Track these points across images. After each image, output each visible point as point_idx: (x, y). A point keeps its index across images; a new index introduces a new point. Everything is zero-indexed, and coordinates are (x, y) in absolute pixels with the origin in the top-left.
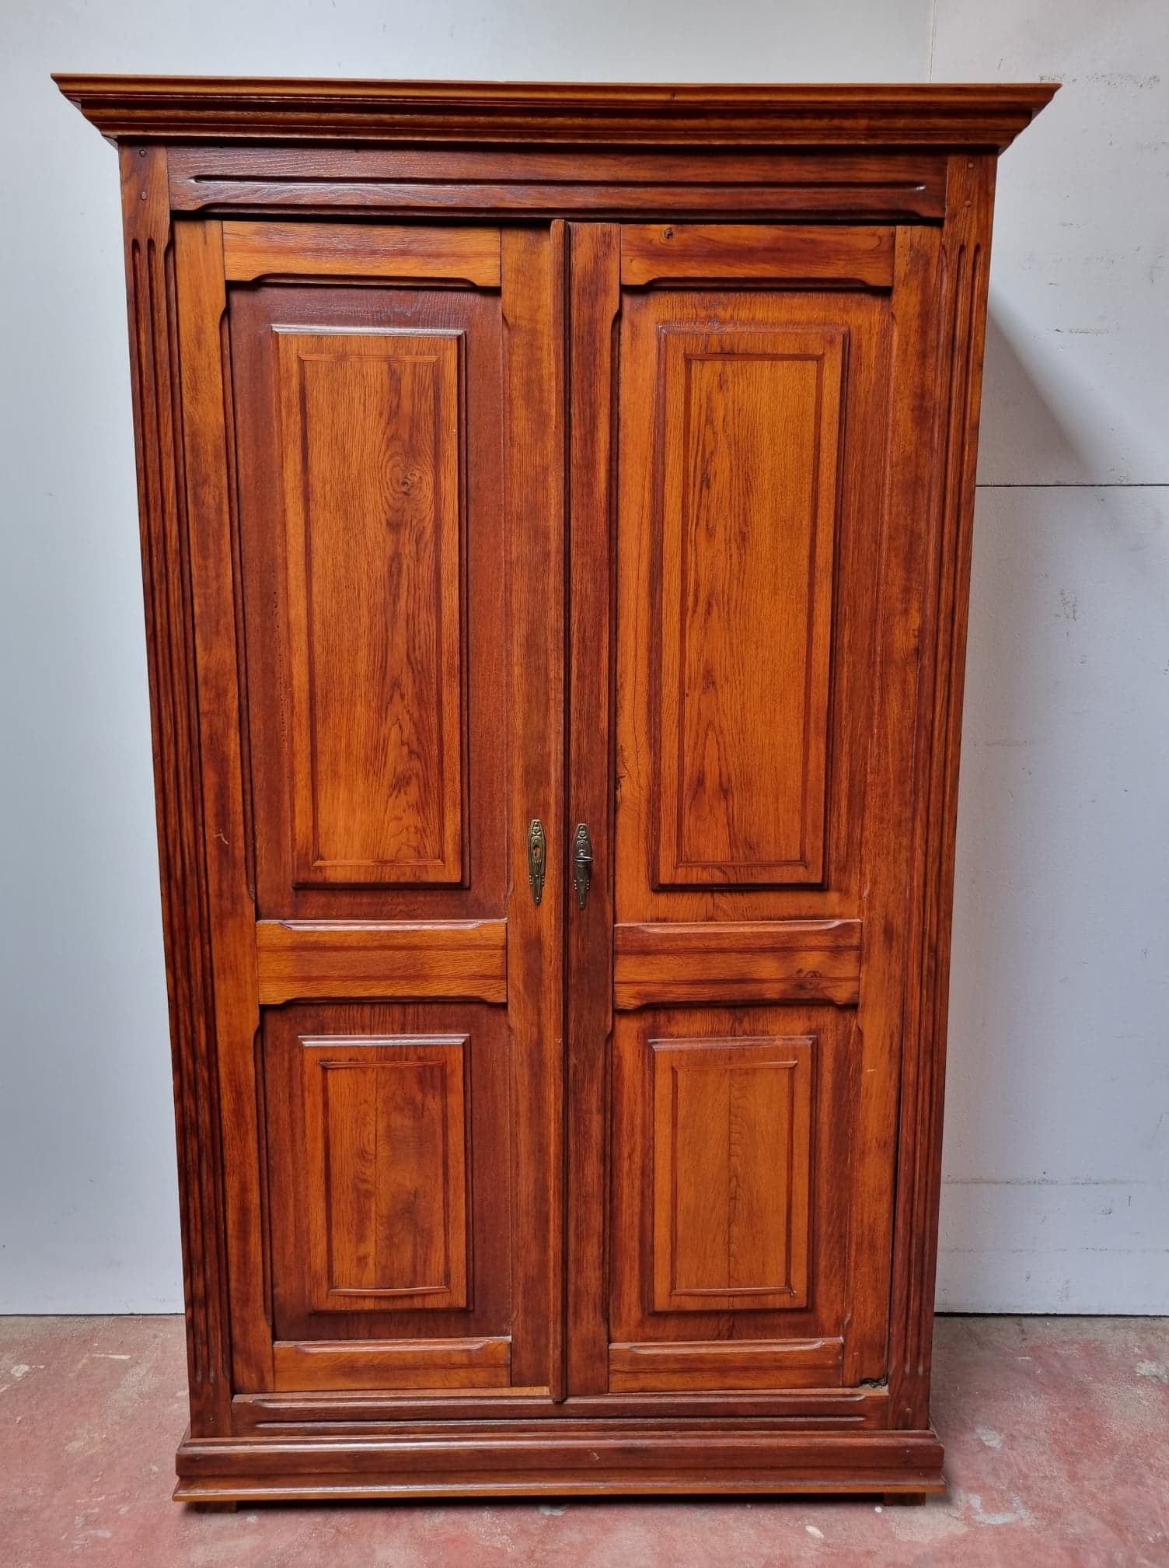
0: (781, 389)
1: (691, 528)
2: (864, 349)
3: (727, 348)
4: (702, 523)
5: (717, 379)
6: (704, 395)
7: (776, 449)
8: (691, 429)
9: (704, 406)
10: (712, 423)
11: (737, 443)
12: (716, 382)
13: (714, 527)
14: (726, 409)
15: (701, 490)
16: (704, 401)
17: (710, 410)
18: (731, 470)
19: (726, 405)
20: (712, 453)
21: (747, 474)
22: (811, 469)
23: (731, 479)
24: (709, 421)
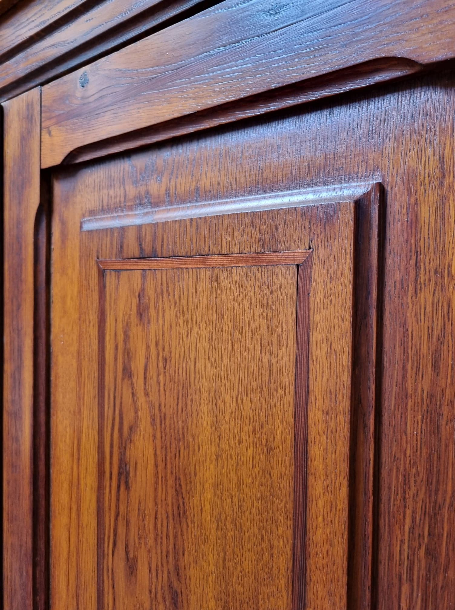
0: (228, 326)
1: (108, 548)
2: (425, 230)
3: (147, 248)
4: (121, 546)
5: (135, 301)
6: (120, 326)
7: (222, 445)
8: (106, 384)
9: (121, 346)
10: (130, 377)
11: (163, 418)
12: (134, 308)
13: (135, 559)
14: (148, 357)
15: (119, 487)
16: (121, 337)
17: (128, 355)
18: (156, 466)
19: (148, 347)
20: (131, 428)
21: (177, 479)
22: (290, 506)
23: (156, 483)
24: (127, 373)
